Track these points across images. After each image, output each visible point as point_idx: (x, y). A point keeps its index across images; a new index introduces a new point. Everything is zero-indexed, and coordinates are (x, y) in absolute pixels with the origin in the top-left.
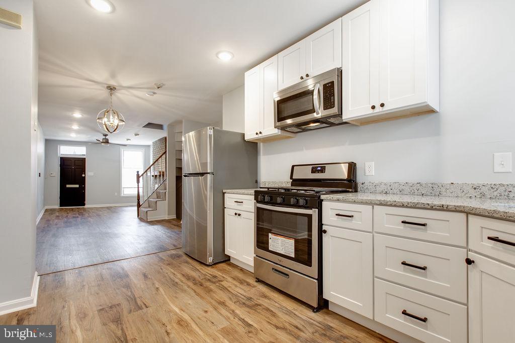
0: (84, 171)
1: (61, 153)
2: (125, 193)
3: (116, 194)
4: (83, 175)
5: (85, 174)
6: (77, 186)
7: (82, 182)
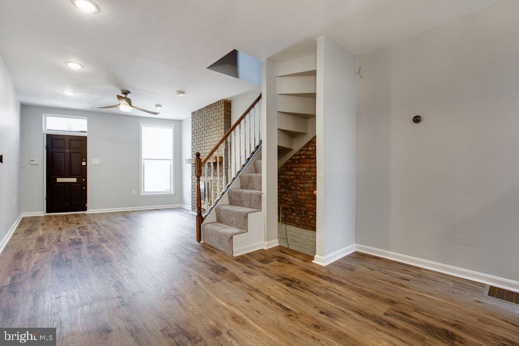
0: (84, 157)
1: (48, 128)
2: (146, 190)
3: (134, 192)
4: (84, 163)
5: (86, 161)
6: (74, 180)
7: (82, 173)
